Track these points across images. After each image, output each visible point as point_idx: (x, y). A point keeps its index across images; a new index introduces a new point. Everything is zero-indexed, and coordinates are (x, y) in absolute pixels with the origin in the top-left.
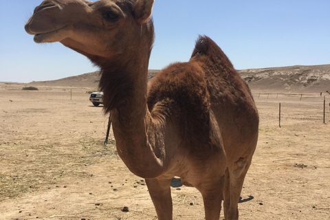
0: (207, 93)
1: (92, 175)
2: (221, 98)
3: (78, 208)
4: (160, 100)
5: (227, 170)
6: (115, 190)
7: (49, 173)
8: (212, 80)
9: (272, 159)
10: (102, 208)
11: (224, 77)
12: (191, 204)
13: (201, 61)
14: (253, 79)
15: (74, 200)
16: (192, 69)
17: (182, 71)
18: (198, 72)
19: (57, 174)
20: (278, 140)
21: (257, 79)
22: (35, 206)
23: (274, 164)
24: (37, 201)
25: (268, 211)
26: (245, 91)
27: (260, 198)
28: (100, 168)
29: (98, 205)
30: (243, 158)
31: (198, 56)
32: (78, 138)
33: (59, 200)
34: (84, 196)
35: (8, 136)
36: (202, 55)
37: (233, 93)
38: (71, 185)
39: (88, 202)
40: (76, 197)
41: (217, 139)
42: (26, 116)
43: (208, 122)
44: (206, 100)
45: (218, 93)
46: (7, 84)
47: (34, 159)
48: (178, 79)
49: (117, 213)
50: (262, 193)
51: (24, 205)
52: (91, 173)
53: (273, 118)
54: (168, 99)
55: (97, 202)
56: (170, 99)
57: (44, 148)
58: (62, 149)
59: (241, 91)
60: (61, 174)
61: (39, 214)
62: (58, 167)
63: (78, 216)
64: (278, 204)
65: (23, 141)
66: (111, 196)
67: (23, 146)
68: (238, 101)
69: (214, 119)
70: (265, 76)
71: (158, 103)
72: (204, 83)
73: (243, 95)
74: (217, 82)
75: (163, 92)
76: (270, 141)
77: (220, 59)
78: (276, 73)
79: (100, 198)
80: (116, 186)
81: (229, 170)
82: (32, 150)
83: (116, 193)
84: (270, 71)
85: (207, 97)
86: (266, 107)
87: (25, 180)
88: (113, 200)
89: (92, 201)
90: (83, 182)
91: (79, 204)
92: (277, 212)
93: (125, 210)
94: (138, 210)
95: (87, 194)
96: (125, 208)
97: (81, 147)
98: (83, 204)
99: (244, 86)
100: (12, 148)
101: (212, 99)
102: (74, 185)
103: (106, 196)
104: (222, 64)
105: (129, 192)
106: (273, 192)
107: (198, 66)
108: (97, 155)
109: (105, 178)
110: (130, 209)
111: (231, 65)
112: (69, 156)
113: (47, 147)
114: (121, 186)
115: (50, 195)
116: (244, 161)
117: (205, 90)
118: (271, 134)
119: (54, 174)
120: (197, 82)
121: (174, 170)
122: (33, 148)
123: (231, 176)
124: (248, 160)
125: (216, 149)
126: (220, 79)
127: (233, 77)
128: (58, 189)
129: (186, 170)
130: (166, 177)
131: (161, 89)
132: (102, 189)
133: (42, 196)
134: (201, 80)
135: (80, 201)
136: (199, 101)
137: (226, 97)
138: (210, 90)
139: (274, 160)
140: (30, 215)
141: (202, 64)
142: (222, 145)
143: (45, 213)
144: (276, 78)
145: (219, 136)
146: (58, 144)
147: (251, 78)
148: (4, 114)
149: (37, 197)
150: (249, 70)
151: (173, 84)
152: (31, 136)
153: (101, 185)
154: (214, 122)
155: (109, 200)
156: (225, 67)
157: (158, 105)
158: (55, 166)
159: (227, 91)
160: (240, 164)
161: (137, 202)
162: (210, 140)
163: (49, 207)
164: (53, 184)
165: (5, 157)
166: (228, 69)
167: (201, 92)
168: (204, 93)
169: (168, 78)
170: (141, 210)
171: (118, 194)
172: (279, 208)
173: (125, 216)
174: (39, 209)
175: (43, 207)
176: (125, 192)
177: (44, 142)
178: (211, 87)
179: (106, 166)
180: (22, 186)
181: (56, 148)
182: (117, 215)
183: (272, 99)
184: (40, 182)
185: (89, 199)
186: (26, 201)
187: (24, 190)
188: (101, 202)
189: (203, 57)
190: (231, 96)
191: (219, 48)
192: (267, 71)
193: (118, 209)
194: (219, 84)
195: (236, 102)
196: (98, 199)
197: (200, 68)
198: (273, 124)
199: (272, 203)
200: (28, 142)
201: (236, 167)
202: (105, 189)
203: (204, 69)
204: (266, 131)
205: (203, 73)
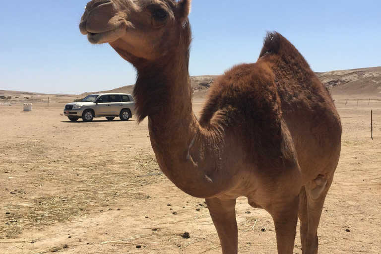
0: (278, 99)
1: (148, 197)
2: (294, 104)
3: (132, 233)
4: (221, 108)
5: (303, 189)
6: (174, 213)
7: (101, 194)
8: (284, 83)
9: (362, 177)
10: (160, 233)
11: (299, 80)
12: (263, 230)
13: (271, 61)
14: (339, 83)
15: (128, 224)
16: (260, 71)
17: (248, 74)
18: (267, 74)
19: (109, 195)
20: (369, 154)
21: (344, 82)
22: (86, 230)
23: (363, 183)
24: (88, 225)
25: (357, 239)
26: (325, 96)
27: (347, 224)
28: (157, 188)
29: (156, 230)
30: (323, 176)
31: (267, 56)
32: (133, 154)
33: (113, 224)
34: (140, 220)
35: (58, 153)
36: (272, 54)
37: (309, 98)
38: (125, 208)
39: (144, 226)
40: (130, 221)
41: (289, 152)
42: (77, 131)
43: (279, 131)
44: (276, 107)
45: (291, 98)
46: (57, 96)
47: (85, 178)
48: (242, 83)
49: (177, 239)
50: (349, 218)
51: (74, 230)
52: (147, 194)
53: (364, 128)
54: (230, 107)
55: (154, 227)
56: (233, 106)
57: (96, 166)
58: (115, 167)
59: (319, 95)
60: (115, 195)
61: (90, 240)
62: (111, 187)
63: (133, 242)
64: (369, 230)
65: (74, 159)
66: (170, 220)
67: (74, 164)
68: (316, 107)
69: (287, 129)
70: (354, 78)
71: (219, 111)
72: (273, 88)
73: (322, 100)
74: (290, 85)
75: (225, 98)
76: (359, 156)
77: (294, 58)
78: (367, 75)
79: (157, 222)
80: (176, 208)
81: (306, 190)
82: (83, 168)
83: (176, 216)
84: (359, 72)
85: (278, 103)
86: (355, 115)
87: (75, 201)
88: (172, 225)
89: (148, 226)
90: (138, 204)
91: (134, 229)
92: (368, 240)
93: (186, 236)
94: (201, 236)
95: (143, 217)
96: (185, 233)
97: (137, 164)
98: (138, 229)
99: (323, 90)
100: (62, 167)
101: (284, 105)
102: (128, 208)
103: (164, 220)
104: (296, 64)
105: (190, 216)
106: (362, 216)
107: (267, 67)
108: (155, 174)
109: (164, 200)
110: (191, 235)
111: (307, 65)
112: (124, 175)
113: (99, 165)
114: (181, 209)
115: (102, 219)
116: (324, 179)
117: (275, 95)
118: (361, 147)
119: (107, 195)
120: (265, 87)
121: (239, 188)
122: (84, 167)
123: (308, 197)
124: (328, 177)
125: (289, 164)
126: (293, 81)
127: (309, 80)
128: (111, 212)
129: (254, 189)
130: (230, 197)
131: (223, 95)
132: (160, 213)
133: (94, 219)
134: (271, 84)
135: (135, 226)
136: (268, 107)
137: (301, 103)
138: (281, 95)
139: (364, 178)
140: (80, 241)
141: (272, 65)
142: (296, 160)
143: (97, 238)
144: (367, 81)
145: (293, 149)
146: (111, 162)
147: (336, 82)
148: (54, 129)
149: (88, 221)
150: (333, 72)
151: (236, 90)
152: (82, 154)
153: (158, 208)
154: (286, 132)
155: (168, 225)
156: (300, 68)
157: (219, 114)
158: (108, 187)
159: (302, 96)
160: (319, 182)
161: (199, 227)
162: (281, 154)
163: (101, 232)
164: (106, 206)
165: (54, 177)
166: (303, 70)
167: (271, 98)
168: (274, 98)
169: (231, 82)
170: (204, 236)
171: (177, 218)
172: (371, 235)
173: (186, 243)
174: (90, 235)
175: (94, 232)
176: (185, 216)
177: (96, 160)
178: (282, 92)
179: (164, 186)
180: (72, 209)
181: (109, 166)
182: (176, 241)
183: (362, 106)
184: (92, 204)
185: (145, 223)
186: (76, 225)
187: (74, 213)
188: (158, 226)
189: (273, 57)
190: (307, 102)
191: (293, 46)
192: (356, 73)
193: (177, 234)
194: (293, 88)
195: (313, 109)
196: (156, 224)
197: (269, 70)
198: (363, 136)
199: (361, 229)
200: (79, 160)
201: (315, 186)
202: (163, 213)
203: (275, 70)
204: (355, 145)
205: (273, 75)
